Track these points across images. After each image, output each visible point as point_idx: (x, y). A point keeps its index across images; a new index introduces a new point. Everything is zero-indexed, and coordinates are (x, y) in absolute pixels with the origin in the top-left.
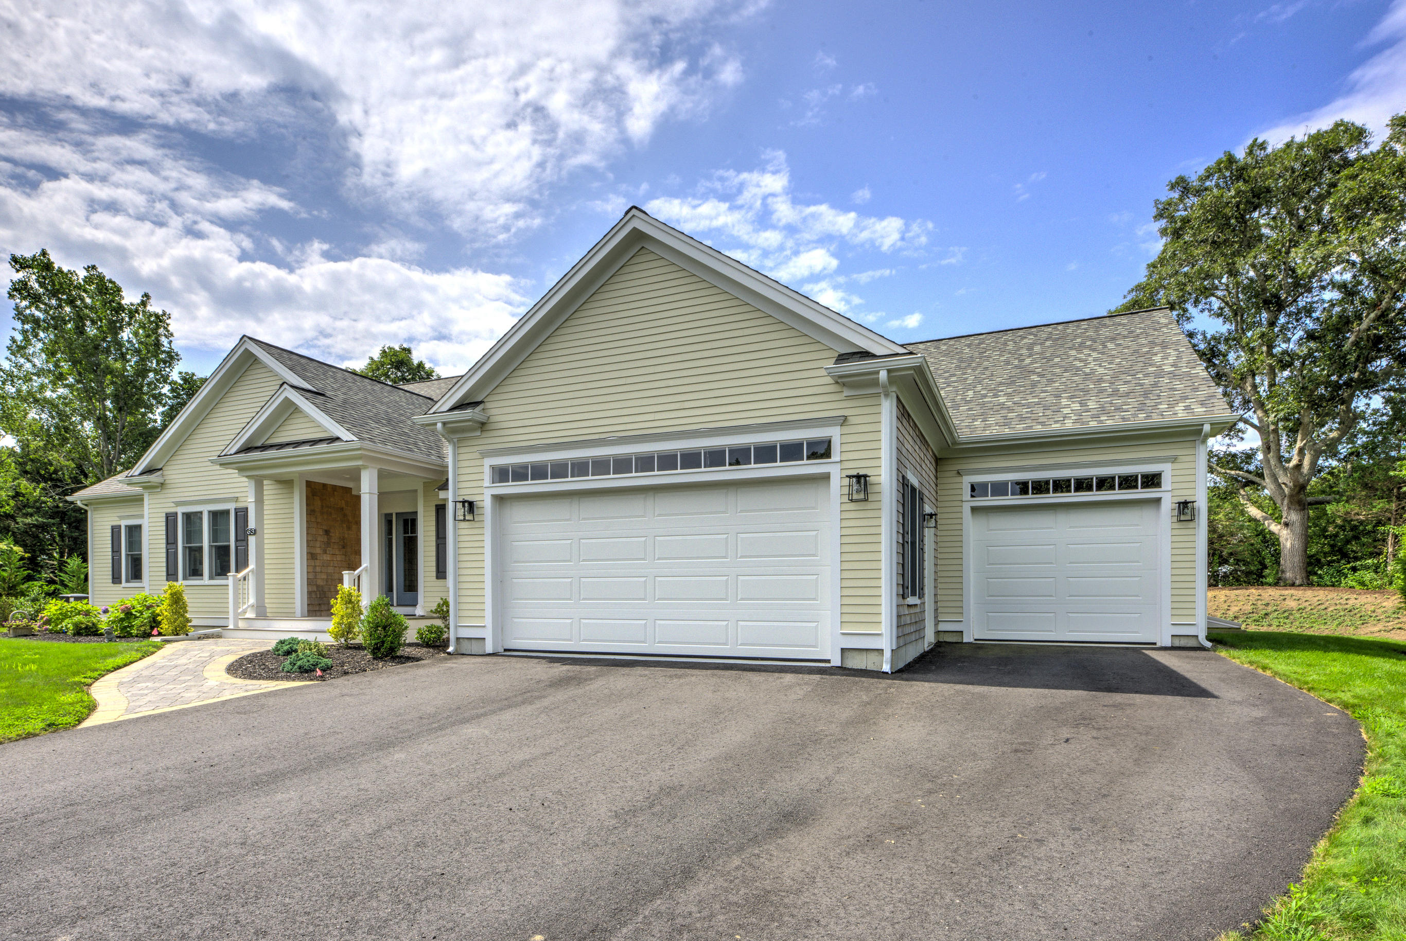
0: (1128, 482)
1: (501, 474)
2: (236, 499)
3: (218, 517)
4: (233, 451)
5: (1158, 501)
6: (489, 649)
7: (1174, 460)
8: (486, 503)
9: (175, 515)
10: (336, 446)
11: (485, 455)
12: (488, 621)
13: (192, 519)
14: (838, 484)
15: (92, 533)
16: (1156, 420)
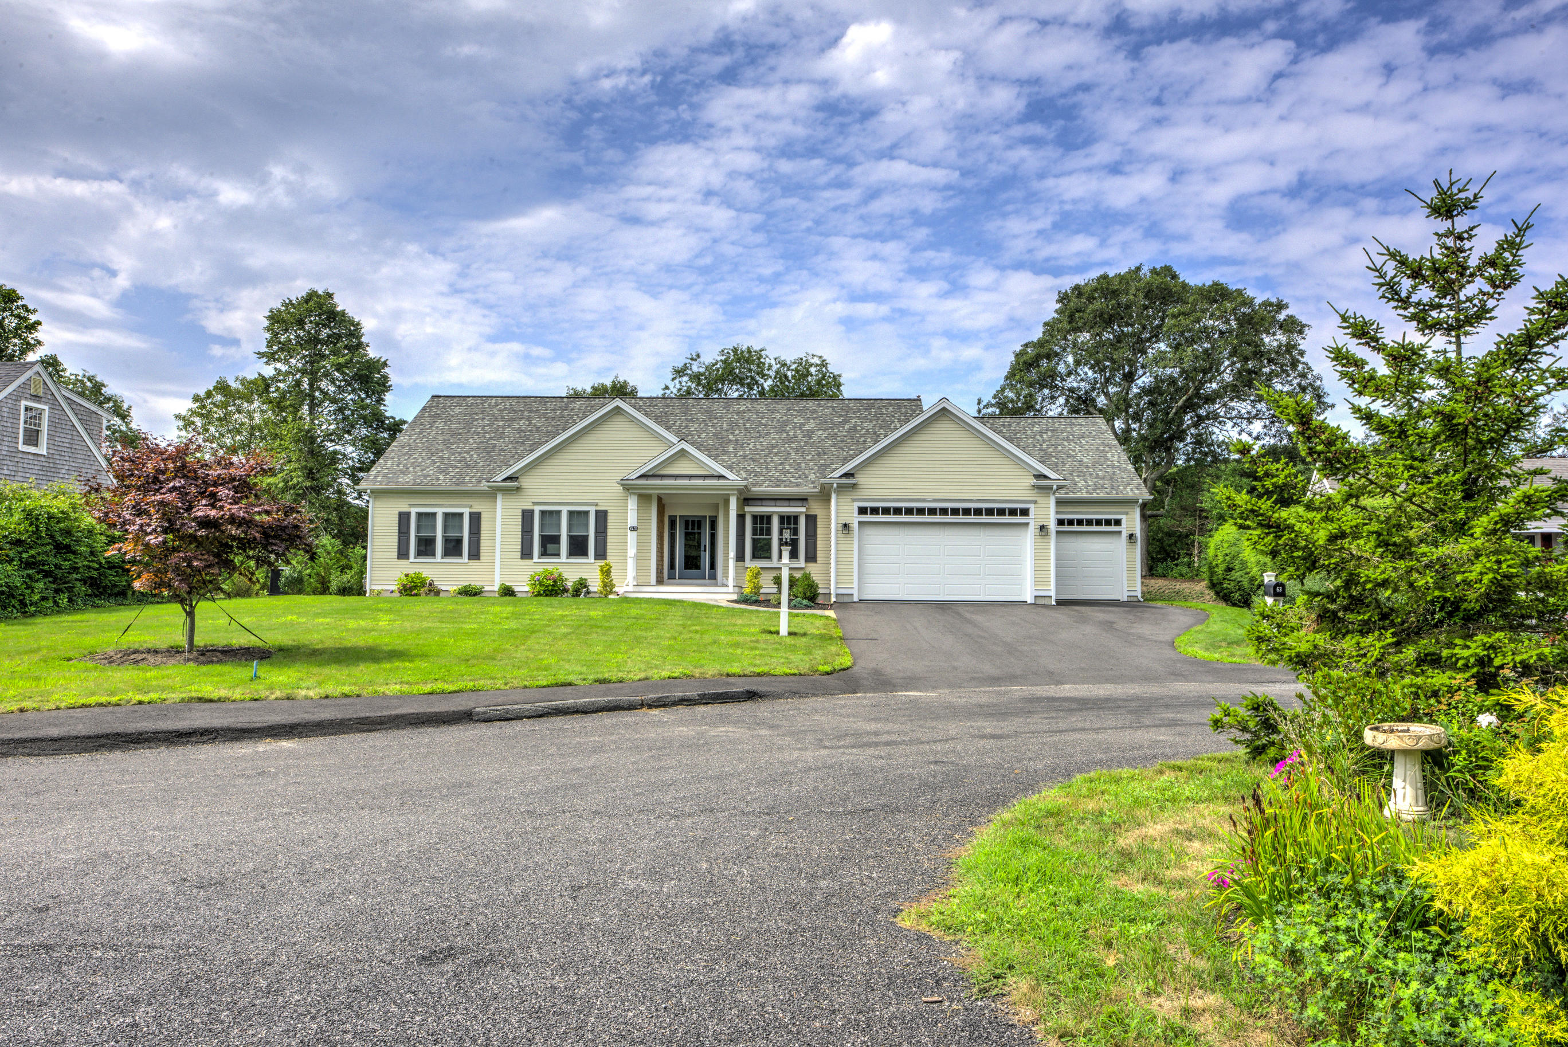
0: (1108, 522)
1: (862, 511)
2: (596, 504)
3: (577, 517)
4: (634, 477)
5: (1120, 532)
6: (856, 599)
7: (1127, 514)
8: (855, 525)
9: (532, 512)
10: (722, 482)
11: (854, 501)
12: (855, 585)
13: (550, 516)
14: (1033, 528)
15: (373, 520)
16: (1121, 496)
